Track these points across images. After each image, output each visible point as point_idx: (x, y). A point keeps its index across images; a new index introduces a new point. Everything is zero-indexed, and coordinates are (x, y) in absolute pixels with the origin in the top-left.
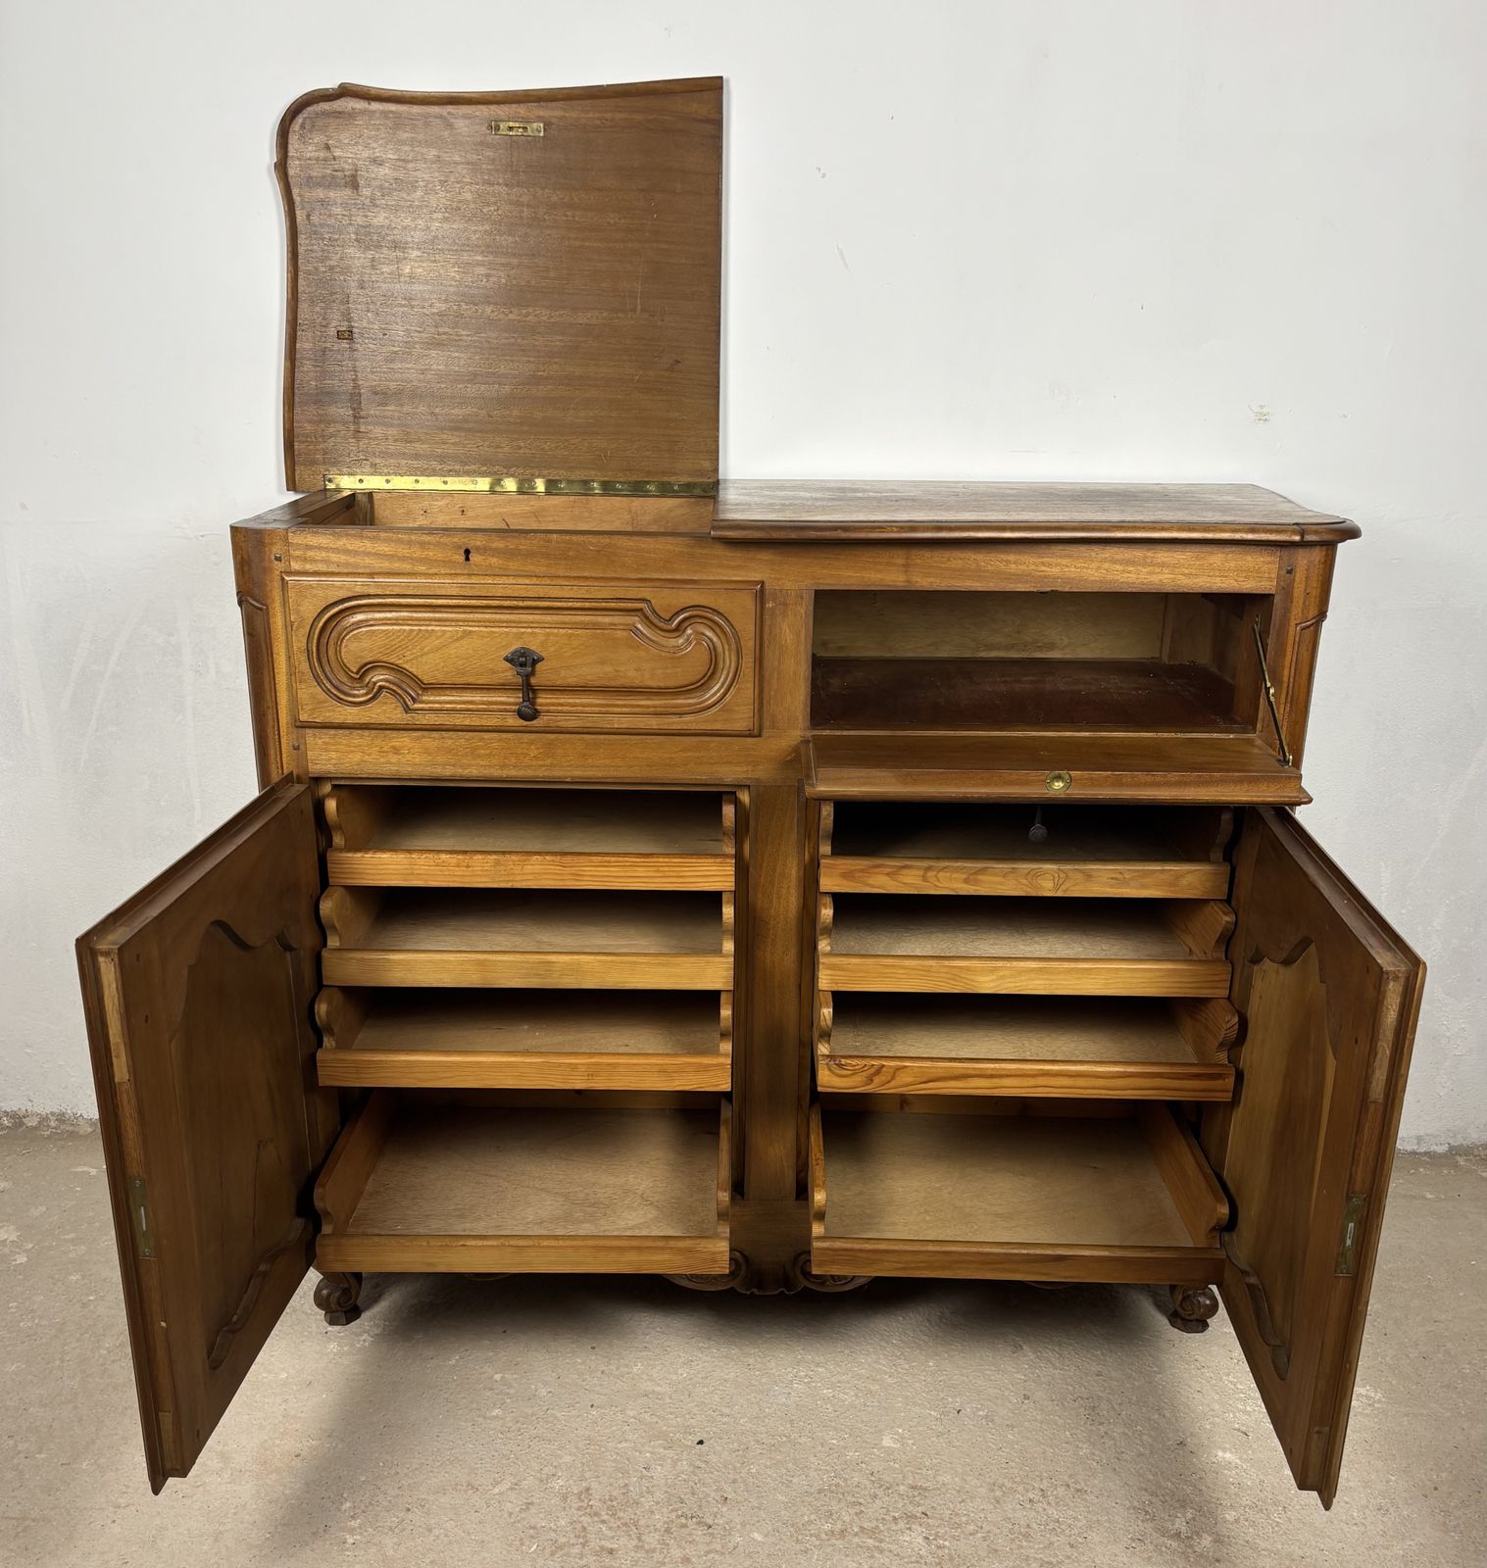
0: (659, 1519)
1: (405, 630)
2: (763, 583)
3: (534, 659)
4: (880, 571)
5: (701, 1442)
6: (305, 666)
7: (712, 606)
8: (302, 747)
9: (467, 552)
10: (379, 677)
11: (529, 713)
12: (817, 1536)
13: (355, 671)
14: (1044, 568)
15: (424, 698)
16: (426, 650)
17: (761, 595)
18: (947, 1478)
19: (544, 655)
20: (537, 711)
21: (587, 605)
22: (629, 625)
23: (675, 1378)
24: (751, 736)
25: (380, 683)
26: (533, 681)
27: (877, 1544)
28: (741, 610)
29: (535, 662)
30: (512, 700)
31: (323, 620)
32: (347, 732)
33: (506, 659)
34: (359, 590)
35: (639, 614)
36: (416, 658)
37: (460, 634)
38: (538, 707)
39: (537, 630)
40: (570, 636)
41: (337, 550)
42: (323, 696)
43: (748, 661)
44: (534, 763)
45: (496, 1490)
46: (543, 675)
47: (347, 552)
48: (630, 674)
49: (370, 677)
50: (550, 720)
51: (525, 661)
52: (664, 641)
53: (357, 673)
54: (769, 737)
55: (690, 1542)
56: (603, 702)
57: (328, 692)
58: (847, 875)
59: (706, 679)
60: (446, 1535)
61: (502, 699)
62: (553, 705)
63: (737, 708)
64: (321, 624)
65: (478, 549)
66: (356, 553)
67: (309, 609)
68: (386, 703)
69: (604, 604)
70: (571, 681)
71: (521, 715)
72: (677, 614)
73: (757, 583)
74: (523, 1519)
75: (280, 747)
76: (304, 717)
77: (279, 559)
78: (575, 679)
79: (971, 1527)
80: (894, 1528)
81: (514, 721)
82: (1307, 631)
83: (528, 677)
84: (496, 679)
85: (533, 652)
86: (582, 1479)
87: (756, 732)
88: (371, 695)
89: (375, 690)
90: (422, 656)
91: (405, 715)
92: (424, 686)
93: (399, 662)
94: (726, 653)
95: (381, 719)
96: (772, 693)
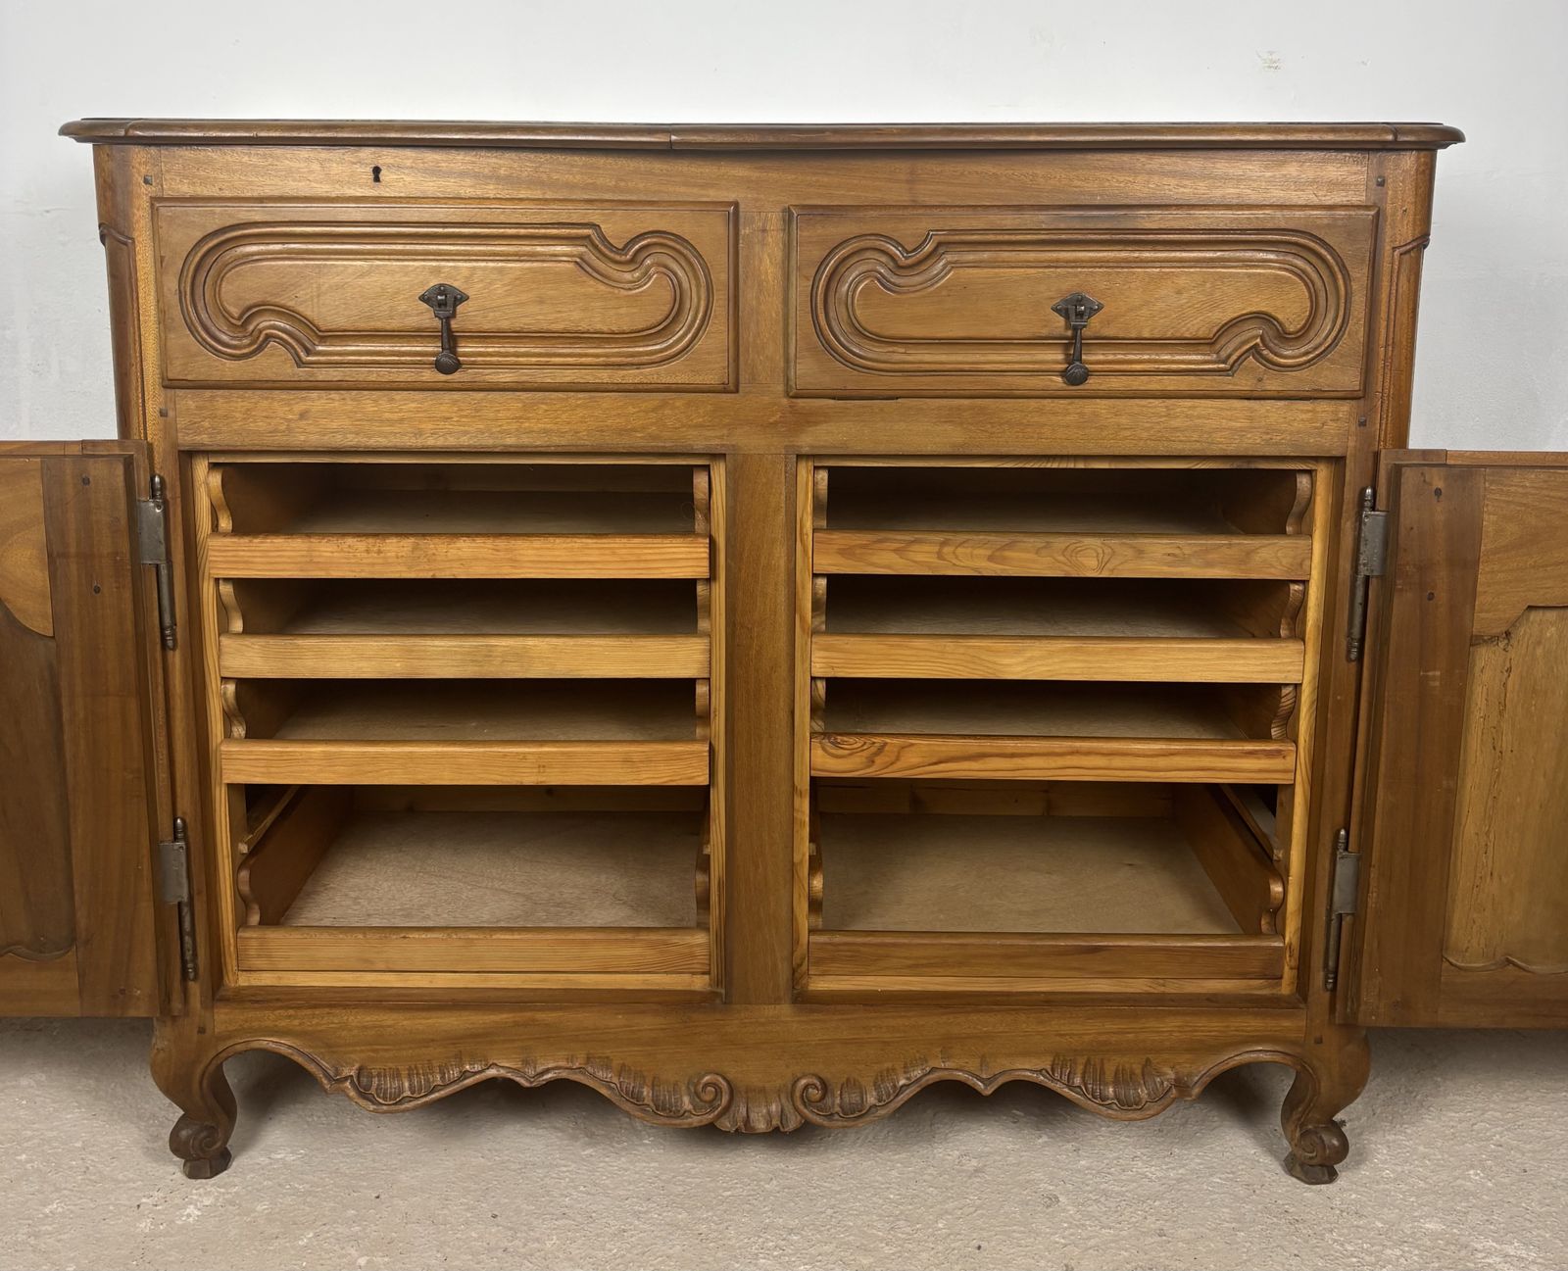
1: (298, 265)
2: (736, 205)
3: (455, 298)
6: (176, 310)
7: (674, 232)
8: (171, 413)
9: (377, 171)
10: (267, 323)
11: (448, 364)
13: (236, 315)
14: (1079, 183)
15: (320, 348)
16: (324, 288)
17: (734, 217)
19: (470, 293)
20: (458, 362)
21: (522, 231)
22: (574, 256)
24: (725, 391)
25: (268, 331)
26: (454, 324)
28: (708, 234)
29: (457, 301)
30: (429, 349)
31: (200, 255)
32: (226, 392)
33: (423, 298)
34: (244, 218)
35: (588, 240)
36: (312, 299)
37: (365, 269)
38: (461, 359)
39: (461, 264)
40: (500, 270)
42: (197, 348)
43: (719, 296)
44: (457, 429)
46: (467, 316)
48: (575, 315)
49: (255, 324)
50: (476, 374)
51: (444, 300)
52: (616, 275)
53: (239, 319)
54: (748, 392)
56: (542, 350)
57: (203, 343)
58: (845, 552)
59: (668, 321)
61: (418, 349)
62: (478, 354)
63: (707, 358)
64: (197, 259)
65: (389, 167)
67: (182, 240)
68: (272, 355)
69: (543, 231)
70: (505, 325)
71: (440, 367)
72: (632, 241)
73: (730, 204)
75: (144, 414)
76: (174, 373)
77: (148, 183)
78: (508, 323)
81: (430, 375)
82: (1407, 257)
83: (446, 321)
84: (412, 322)
85: (455, 289)
87: (731, 387)
88: (255, 346)
89: (261, 339)
90: (318, 295)
91: (297, 370)
92: (320, 334)
93: (291, 304)
94: (694, 288)
95: (269, 375)
96: (751, 339)
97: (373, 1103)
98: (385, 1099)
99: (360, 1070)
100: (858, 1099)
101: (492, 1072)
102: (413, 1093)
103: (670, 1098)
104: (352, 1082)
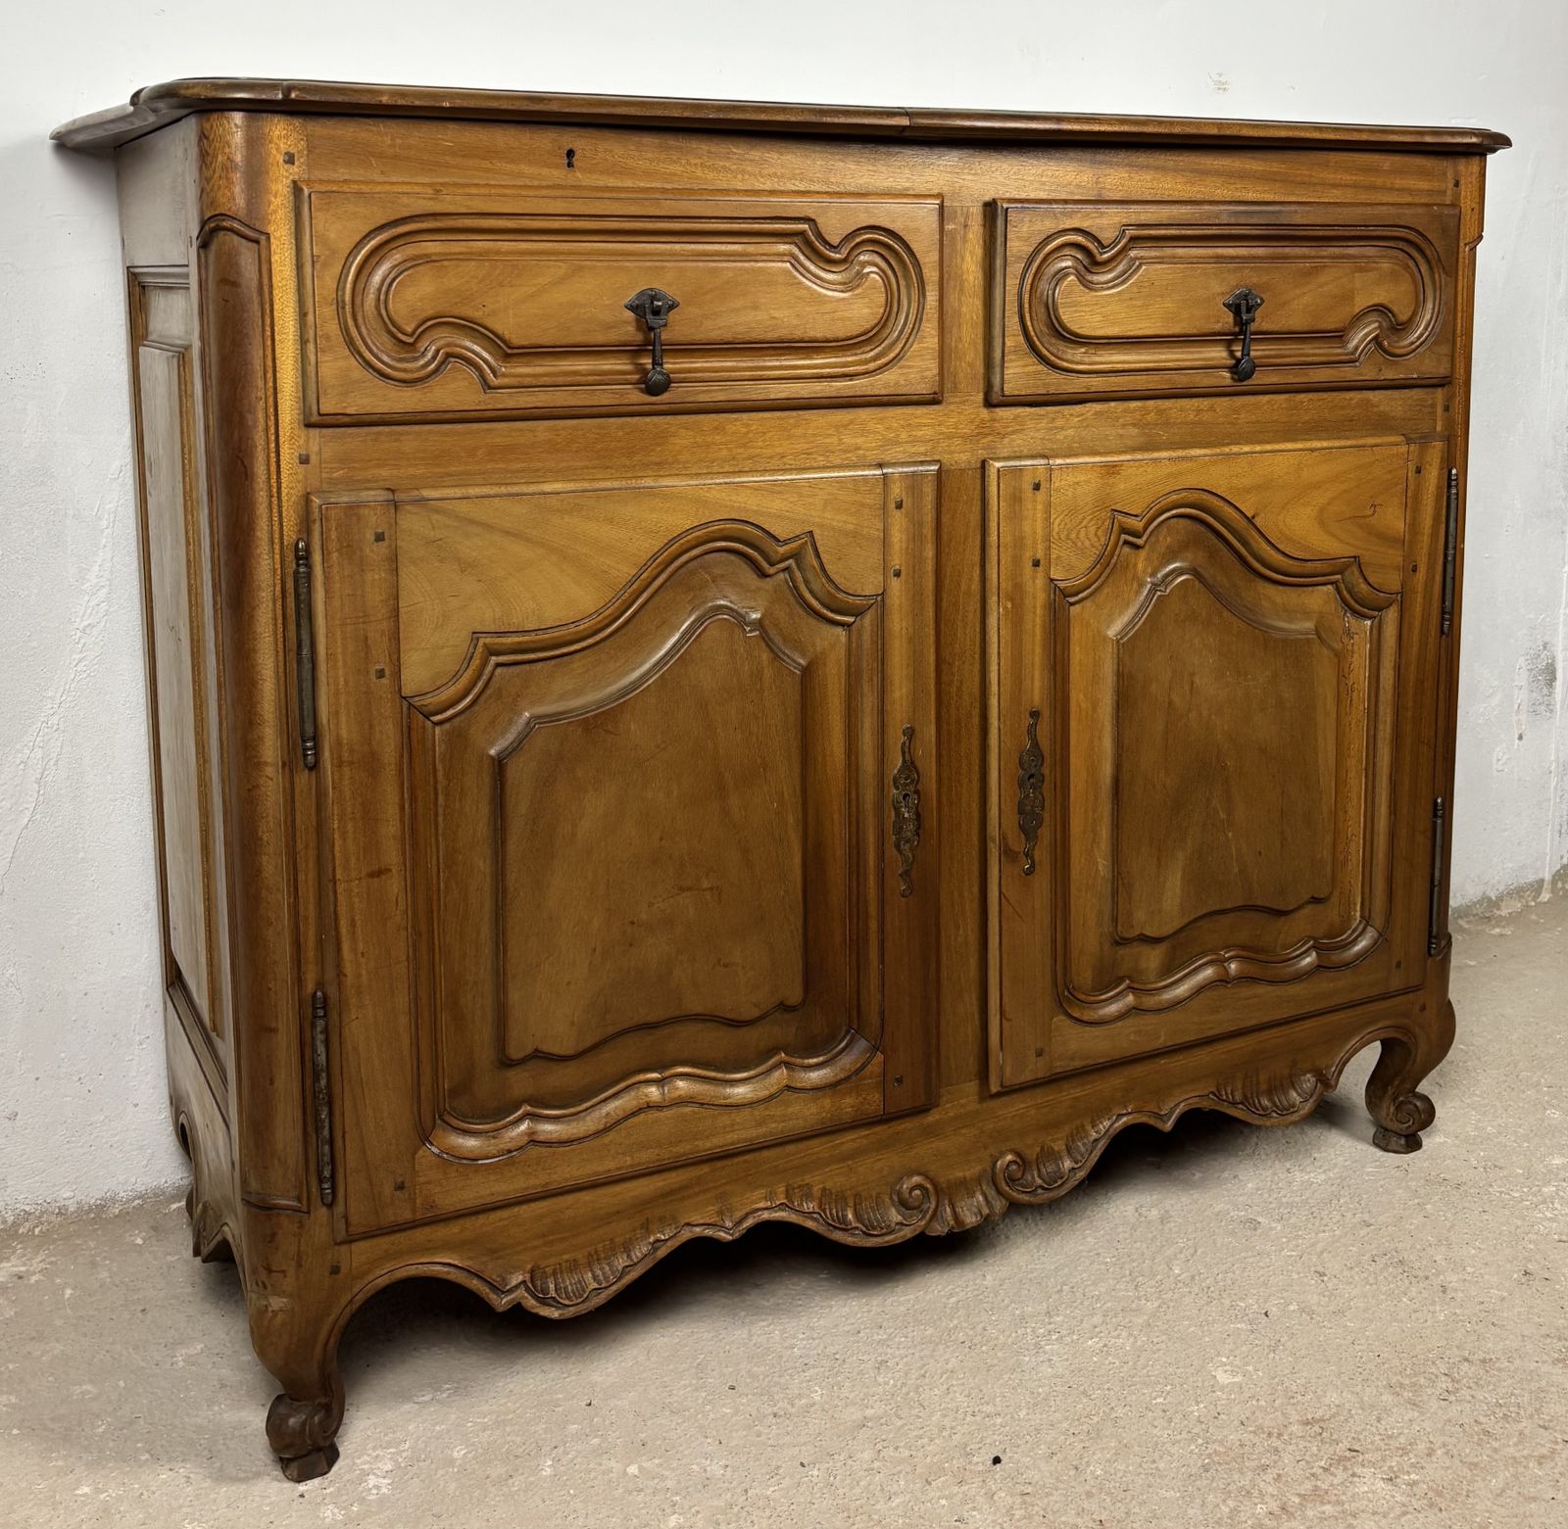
2: (942, 198)
3: (664, 305)
6: (332, 326)
7: (887, 225)
8: (312, 460)
10: (443, 341)
11: (654, 384)
13: (409, 329)
15: (510, 368)
16: (514, 296)
17: (944, 212)
19: (679, 299)
20: (667, 380)
21: (735, 227)
22: (785, 254)
24: (927, 402)
25: (446, 349)
26: (661, 336)
29: (663, 311)
30: (632, 366)
31: (365, 252)
32: (388, 429)
33: (626, 306)
34: (421, 205)
35: (799, 239)
36: (502, 308)
37: (563, 271)
38: (670, 377)
39: (667, 265)
40: (710, 272)
42: (358, 372)
43: (932, 297)
46: (677, 328)
49: (430, 340)
50: (687, 392)
52: (828, 276)
53: (411, 335)
56: (751, 364)
57: (364, 366)
59: (880, 326)
61: (616, 366)
62: (685, 370)
63: (917, 365)
64: (361, 257)
67: (342, 236)
68: (453, 378)
69: (755, 226)
70: (717, 335)
71: (644, 388)
72: (849, 237)
73: (938, 198)
75: (279, 462)
76: (326, 406)
77: (289, 162)
78: (719, 332)
81: (636, 396)
83: (653, 332)
84: (613, 336)
85: (664, 295)
87: (936, 397)
88: (429, 369)
89: (439, 358)
90: (512, 303)
91: (483, 397)
92: (509, 351)
93: (477, 315)
94: (903, 289)
95: (449, 404)
96: (953, 344)
97: (558, 1308)
98: (568, 1298)
99: (532, 1272)
100: (1053, 1166)
101: (686, 1235)
102: (599, 1283)
103: (875, 1215)
104: (528, 1290)
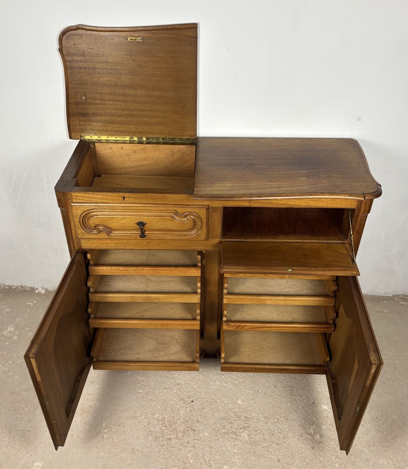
0: (182, 428)
1: (107, 217)
2: (209, 205)
4: (242, 203)
5: (192, 401)
6: (79, 225)
7: (194, 211)
8: (80, 243)
9: (124, 198)
10: (101, 228)
11: (143, 235)
12: (221, 434)
14: (289, 202)
15: (113, 232)
16: (113, 222)
17: (208, 208)
18: (254, 415)
20: (145, 235)
21: (159, 211)
22: (171, 215)
23: (186, 379)
24: (205, 240)
26: (144, 229)
27: (236, 437)
28: (203, 213)
29: (144, 225)
30: (138, 233)
32: (92, 240)
33: (136, 224)
34: (93, 208)
35: (174, 213)
36: (111, 223)
37: (123, 218)
39: (145, 217)
40: (154, 219)
41: (86, 197)
42: (85, 232)
43: (204, 224)
44: (145, 246)
45: (141, 418)
46: (147, 227)
47: (89, 197)
48: (171, 227)
49: (98, 227)
50: (149, 237)
51: (141, 224)
52: (181, 219)
53: (94, 227)
54: (210, 240)
55: (189, 436)
56: (164, 233)
60: (129, 434)
61: (136, 233)
62: (150, 234)
63: (201, 235)
64: (83, 216)
65: (127, 197)
66: (92, 198)
67: (79, 212)
68: (103, 234)
69: (163, 211)
70: (155, 229)
71: (140, 236)
72: (184, 213)
74: (148, 428)
75: (74, 242)
76: (80, 237)
77: (70, 199)
79: (259, 432)
80: (240, 431)
81: (139, 238)
82: (363, 218)
83: (142, 228)
84: (133, 228)
85: (144, 222)
86: (163, 414)
88: (98, 232)
90: (112, 223)
91: (108, 237)
94: (198, 222)
95: (102, 237)
96: (211, 230)
